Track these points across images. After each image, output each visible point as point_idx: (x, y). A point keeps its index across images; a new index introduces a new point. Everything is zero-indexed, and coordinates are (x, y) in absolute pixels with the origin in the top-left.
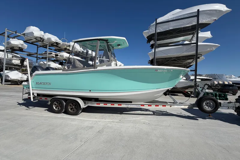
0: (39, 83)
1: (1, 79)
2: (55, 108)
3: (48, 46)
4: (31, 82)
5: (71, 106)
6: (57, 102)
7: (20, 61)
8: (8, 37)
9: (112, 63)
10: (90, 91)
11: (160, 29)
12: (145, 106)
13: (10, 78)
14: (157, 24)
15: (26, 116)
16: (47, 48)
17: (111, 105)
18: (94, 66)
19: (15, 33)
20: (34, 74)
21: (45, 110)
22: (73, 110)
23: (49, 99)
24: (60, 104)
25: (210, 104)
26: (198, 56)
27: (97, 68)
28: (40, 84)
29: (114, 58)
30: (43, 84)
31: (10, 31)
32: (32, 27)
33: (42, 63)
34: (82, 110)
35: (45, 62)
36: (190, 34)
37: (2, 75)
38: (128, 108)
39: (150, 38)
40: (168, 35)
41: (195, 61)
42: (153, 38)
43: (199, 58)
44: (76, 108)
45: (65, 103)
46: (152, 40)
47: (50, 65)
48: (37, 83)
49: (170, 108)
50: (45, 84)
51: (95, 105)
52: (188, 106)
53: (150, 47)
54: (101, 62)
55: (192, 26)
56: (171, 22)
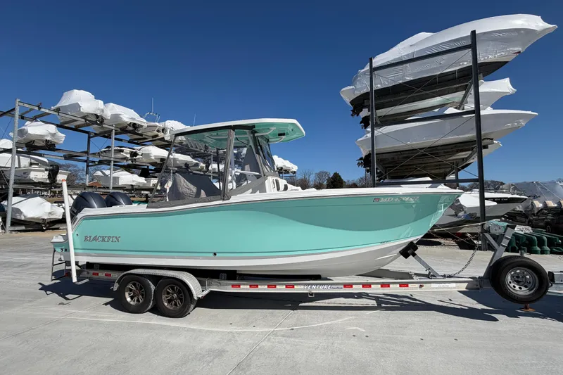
0: (90, 237)
1: (2, 218)
2: (129, 299)
3: (114, 134)
4: (73, 234)
5: (168, 293)
6: (135, 285)
7: (47, 172)
8: (22, 117)
9: (266, 182)
10: (215, 254)
11: (382, 82)
12: (354, 286)
13: (25, 217)
14: (373, 70)
15: (59, 322)
16: (110, 138)
17: (269, 286)
18: (222, 194)
19: (37, 108)
20: (79, 216)
21: (106, 304)
22: (173, 303)
23: (116, 275)
24: (141, 288)
25: (524, 277)
26: (484, 143)
27: (229, 199)
28: (94, 239)
29: (271, 169)
30: (100, 239)
31: (26, 105)
32: (76, 91)
33: (99, 173)
34: (195, 303)
35: (107, 172)
36: (457, 90)
37: (6, 209)
38: (312, 294)
39: (359, 104)
40: (402, 95)
41: (476, 154)
42: (366, 104)
43: (486, 147)
44: (181, 299)
45: (153, 287)
46: (365, 107)
47: (118, 178)
48: (86, 237)
49: (419, 290)
50: (106, 239)
51: (228, 288)
52: (466, 284)
53: (361, 123)
54: (240, 179)
55: (459, 71)
56: (408, 65)
